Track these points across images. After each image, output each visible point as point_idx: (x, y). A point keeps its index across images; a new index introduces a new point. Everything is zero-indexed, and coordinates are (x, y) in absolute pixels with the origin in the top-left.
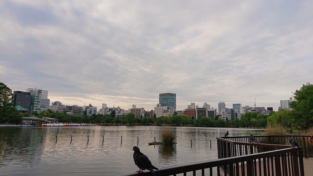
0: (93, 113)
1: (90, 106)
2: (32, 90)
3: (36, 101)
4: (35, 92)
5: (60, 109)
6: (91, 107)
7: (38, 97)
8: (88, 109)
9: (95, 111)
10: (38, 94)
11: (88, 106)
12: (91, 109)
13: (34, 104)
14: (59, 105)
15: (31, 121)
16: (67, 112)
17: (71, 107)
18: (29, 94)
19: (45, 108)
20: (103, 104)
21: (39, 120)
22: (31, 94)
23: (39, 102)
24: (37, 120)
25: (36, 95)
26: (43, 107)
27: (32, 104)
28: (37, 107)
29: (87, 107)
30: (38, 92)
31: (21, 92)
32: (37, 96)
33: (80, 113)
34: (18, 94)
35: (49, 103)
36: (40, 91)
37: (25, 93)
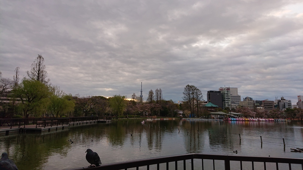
0: (287, 107)
1: (282, 99)
2: (222, 88)
3: (226, 98)
4: (224, 90)
5: (250, 104)
6: (284, 101)
7: (228, 94)
8: (280, 103)
9: (290, 104)
10: (227, 91)
11: (280, 99)
12: (284, 103)
13: (225, 101)
14: (249, 100)
15: (219, 116)
16: (258, 107)
17: (261, 102)
18: (219, 92)
19: (236, 103)
20: (298, 96)
21: (226, 115)
22: (221, 92)
23: (229, 98)
24: (224, 115)
25: (226, 92)
26: (233, 103)
27: (223, 100)
28: (228, 103)
29: (279, 101)
30: (227, 90)
31: (212, 91)
32: (226, 94)
33: (272, 107)
34: (211, 93)
35: (240, 99)
36: (228, 89)
37: (216, 92)
